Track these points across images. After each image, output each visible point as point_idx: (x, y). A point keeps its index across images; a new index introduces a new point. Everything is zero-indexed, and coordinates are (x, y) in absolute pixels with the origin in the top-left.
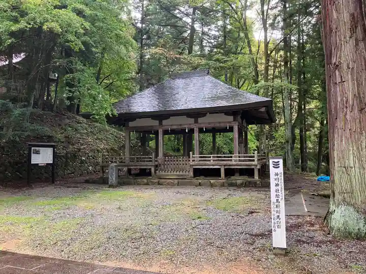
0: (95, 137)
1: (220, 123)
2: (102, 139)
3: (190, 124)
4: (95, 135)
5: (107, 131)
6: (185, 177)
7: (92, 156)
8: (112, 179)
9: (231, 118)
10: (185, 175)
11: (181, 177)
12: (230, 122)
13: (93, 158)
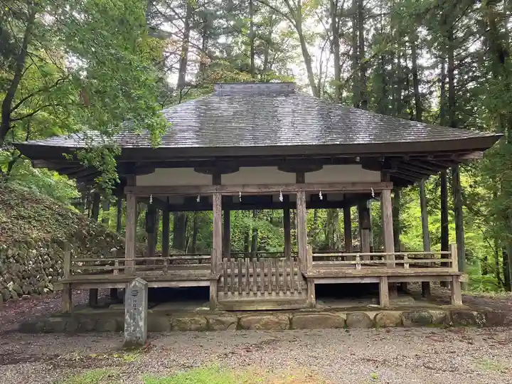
0: (14, 213)
1: (354, 184)
2: (30, 217)
3: (287, 185)
4: (12, 208)
5: (38, 202)
6: (296, 306)
7: (13, 256)
8: (137, 325)
9: (375, 176)
10: (296, 302)
11: (286, 307)
12: (374, 183)
13: (17, 262)
